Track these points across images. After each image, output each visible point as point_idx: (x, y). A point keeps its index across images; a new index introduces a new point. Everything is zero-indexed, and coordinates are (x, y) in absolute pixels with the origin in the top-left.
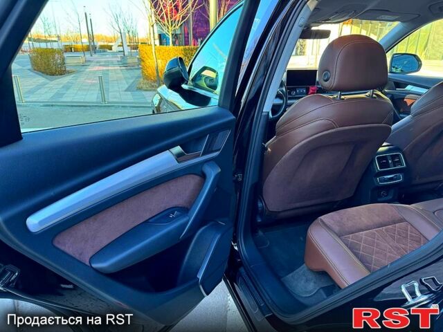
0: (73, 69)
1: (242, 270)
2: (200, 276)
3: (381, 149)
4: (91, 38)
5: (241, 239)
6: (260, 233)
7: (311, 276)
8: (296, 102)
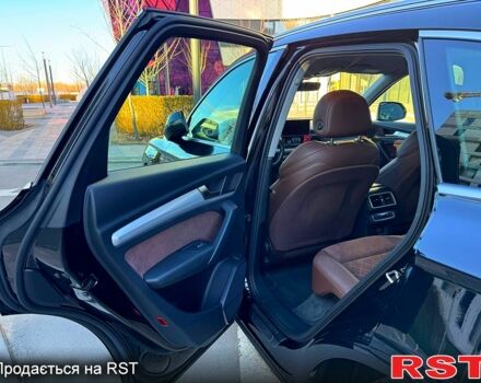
0: (32, 123)
1: (254, 306)
2: (223, 302)
3: (371, 190)
4: (51, 87)
5: (252, 277)
6: (268, 275)
7: (318, 302)
8: (294, 150)
